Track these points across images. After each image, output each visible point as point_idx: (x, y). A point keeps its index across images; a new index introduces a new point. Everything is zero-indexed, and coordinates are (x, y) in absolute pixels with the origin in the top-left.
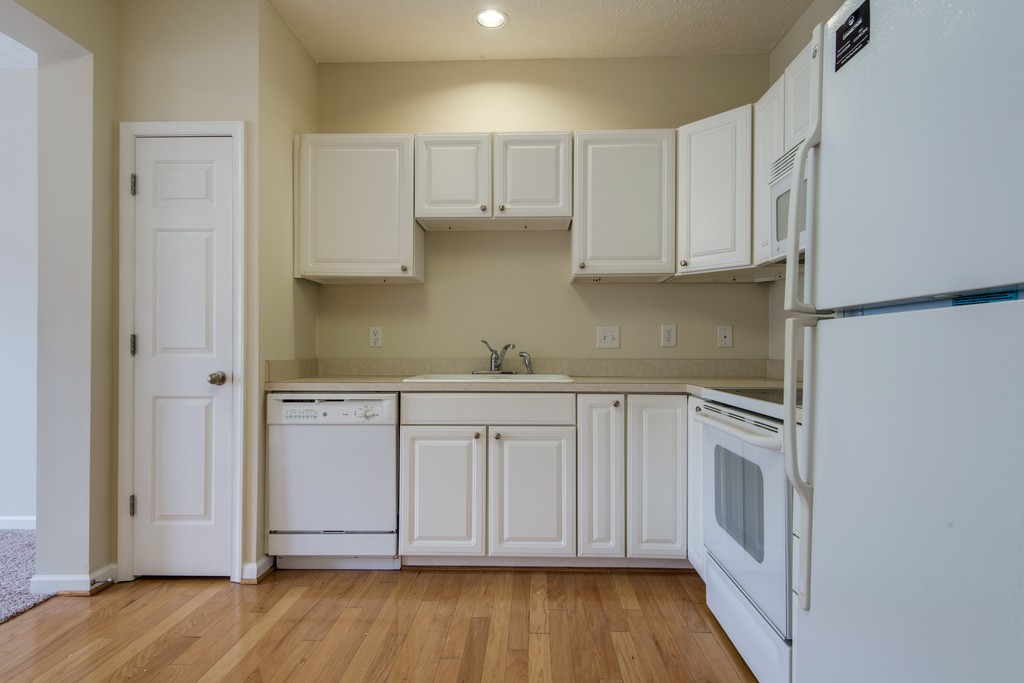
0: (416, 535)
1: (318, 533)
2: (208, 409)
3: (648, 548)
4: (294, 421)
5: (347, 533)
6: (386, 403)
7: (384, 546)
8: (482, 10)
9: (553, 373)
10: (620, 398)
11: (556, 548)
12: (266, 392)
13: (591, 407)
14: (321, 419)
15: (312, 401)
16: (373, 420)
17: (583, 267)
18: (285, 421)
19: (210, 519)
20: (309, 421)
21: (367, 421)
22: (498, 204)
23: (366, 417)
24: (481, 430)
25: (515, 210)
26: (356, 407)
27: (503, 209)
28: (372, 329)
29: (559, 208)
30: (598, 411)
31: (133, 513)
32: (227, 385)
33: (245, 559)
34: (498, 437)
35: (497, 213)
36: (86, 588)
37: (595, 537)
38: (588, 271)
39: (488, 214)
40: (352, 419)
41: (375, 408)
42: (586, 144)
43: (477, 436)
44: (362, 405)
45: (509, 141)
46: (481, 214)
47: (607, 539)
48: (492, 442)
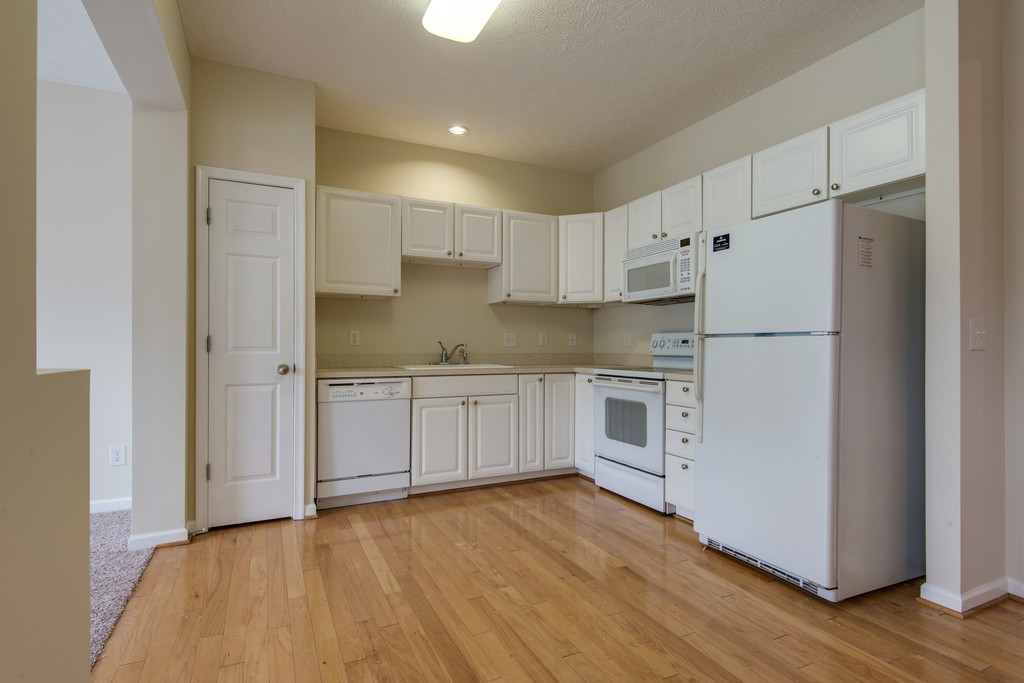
0: (424, 471)
1: (353, 478)
2: (274, 393)
3: (556, 463)
4: (338, 399)
5: (375, 475)
6: (404, 384)
7: (402, 481)
8: (452, 126)
9: (484, 363)
10: (541, 376)
11: (508, 469)
12: (317, 379)
13: (526, 382)
14: (359, 397)
15: (352, 384)
16: (396, 396)
17: (509, 296)
18: (332, 399)
19: (275, 476)
20: (350, 398)
21: (391, 397)
22: (457, 252)
23: (391, 394)
24: (465, 399)
25: (469, 256)
26: (383, 387)
27: (461, 255)
28: (352, 332)
29: (494, 257)
30: (529, 384)
31: (208, 478)
32: (290, 374)
33: (306, 502)
34: (476, 403)
35: (457, 257)
36: (185, 538)
37: (528, 460)
38: (511, 298)
39: (451, 257)
40: (381, 396)
41: (397, 388)
42: (510, 218)
43: (463, 403)
44: (388, 386)
45: (465, 211)
46: (447, 257)
47: (534, 461)
48: (471, 408)
